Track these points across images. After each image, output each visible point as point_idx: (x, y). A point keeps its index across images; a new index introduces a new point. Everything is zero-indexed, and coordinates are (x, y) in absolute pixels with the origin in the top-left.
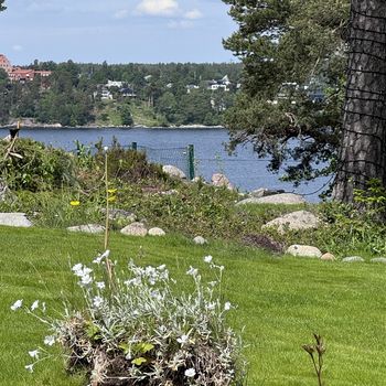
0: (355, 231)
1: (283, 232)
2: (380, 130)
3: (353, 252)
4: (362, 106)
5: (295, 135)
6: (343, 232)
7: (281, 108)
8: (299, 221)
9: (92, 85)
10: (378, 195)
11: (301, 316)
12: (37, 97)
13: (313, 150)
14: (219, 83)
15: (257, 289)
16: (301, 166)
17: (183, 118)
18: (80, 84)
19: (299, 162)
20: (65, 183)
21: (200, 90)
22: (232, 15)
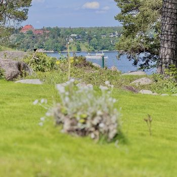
0: (165, 85)
1: (138, 86)
2: (175, 46)
3: (165, 92)
4: (168, 38)
5: (143, 52)
6: (161, 85)
7: (137, 42)
8: (144, 81)
9: (65, 36)
10: (174, 71)
11: (144, 113)
12: (45, 41)
13: (150, 57)
14: (114, 34)
15: (128, 104)
16: (145, 64)
17: (100, 48)
18: (61, 35)
19: (144, 62)
20: (55, 68)
21: (107, 37)
22: (118, 6)
